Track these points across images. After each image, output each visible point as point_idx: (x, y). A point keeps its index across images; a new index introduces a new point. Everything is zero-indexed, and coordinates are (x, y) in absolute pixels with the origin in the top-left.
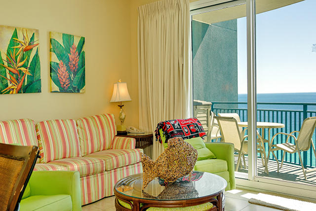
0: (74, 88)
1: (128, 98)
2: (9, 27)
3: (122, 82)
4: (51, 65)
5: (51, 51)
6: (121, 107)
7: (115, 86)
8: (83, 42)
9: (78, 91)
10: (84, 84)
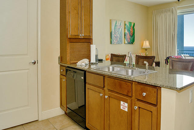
0: (131, 42)
1: (149, 47)
2: (114, 20)
3: (147, 40)
4: (125, 34)
5: (125, 28)
6: (146, 50)
7: (145, 42)
8: (134, 25)
9: (133, 44)
10: (134, 41)
